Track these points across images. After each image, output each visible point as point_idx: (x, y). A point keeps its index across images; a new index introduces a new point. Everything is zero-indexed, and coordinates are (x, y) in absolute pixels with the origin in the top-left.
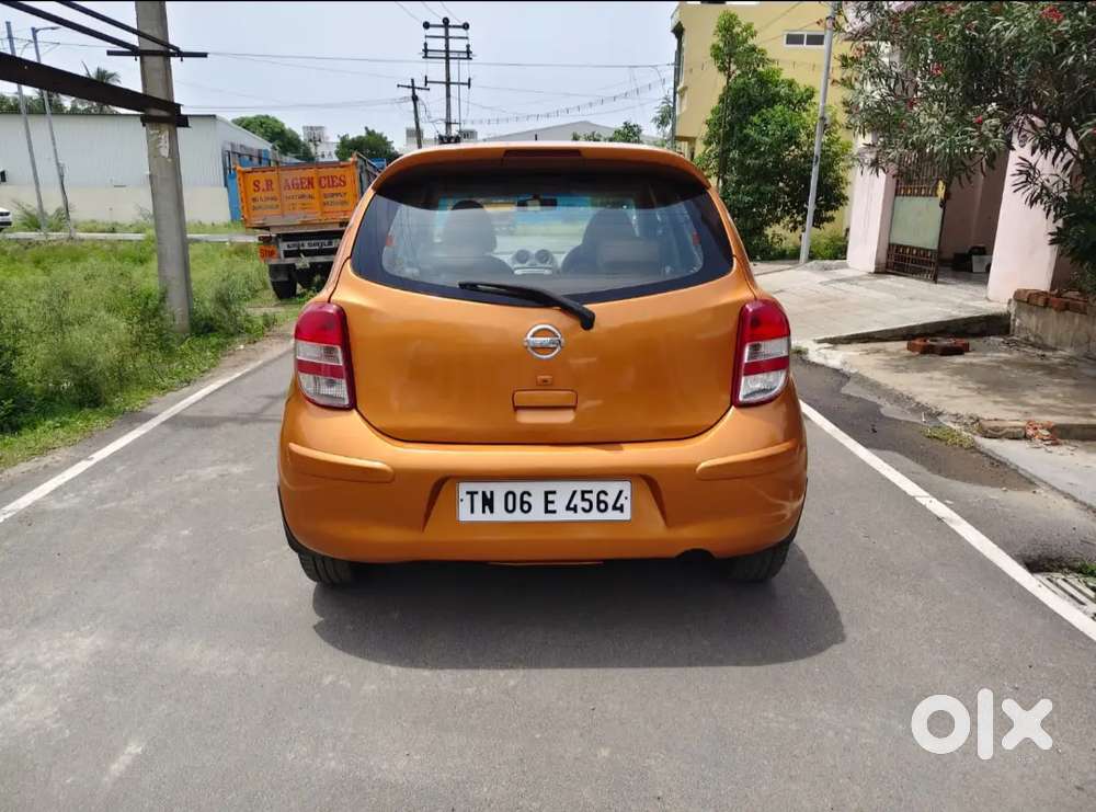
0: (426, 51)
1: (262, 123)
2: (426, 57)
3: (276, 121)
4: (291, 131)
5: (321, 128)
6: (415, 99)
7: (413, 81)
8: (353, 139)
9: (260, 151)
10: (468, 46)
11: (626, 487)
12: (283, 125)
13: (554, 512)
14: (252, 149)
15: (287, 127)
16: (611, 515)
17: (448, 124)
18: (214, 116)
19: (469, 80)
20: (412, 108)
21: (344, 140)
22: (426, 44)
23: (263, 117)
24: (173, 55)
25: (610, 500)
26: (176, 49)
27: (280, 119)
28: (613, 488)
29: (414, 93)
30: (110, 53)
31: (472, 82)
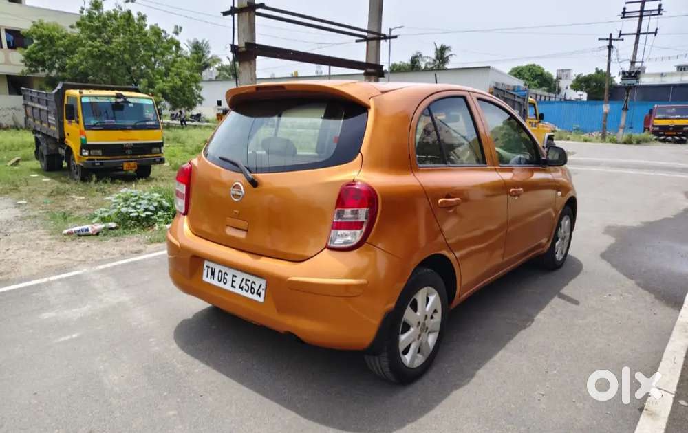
0: (624, 13)
1: (530, 69)
2: (624, 17)
3: (540, 68)
4: (548, 73)
5: (569, 70)
6: (610, 47)
7: (611, 35)
8: (585, 76)
9: (514, 87)
10: (660, 6)
11: (263, 282)
12: (543, 69)
13: (234, 287)
14: (509, 86)
15: (546, 71)
16: (255, 297)
17: (633, 63)
18: (489, 67)
19: (657, 30)
20: (607, 54)
21: (578, 77)
22: (624, 9)
23: (531, 65)
24: (382, 39)
25: (256, 288)
26: (384, 35)
27: (542, 66)
28: (259, 281)
29: (610, 43)
30: (357, 41)
31: (658, 31)
